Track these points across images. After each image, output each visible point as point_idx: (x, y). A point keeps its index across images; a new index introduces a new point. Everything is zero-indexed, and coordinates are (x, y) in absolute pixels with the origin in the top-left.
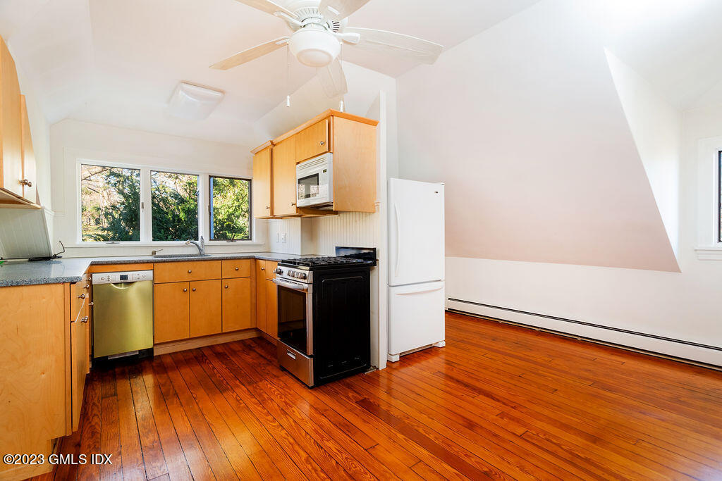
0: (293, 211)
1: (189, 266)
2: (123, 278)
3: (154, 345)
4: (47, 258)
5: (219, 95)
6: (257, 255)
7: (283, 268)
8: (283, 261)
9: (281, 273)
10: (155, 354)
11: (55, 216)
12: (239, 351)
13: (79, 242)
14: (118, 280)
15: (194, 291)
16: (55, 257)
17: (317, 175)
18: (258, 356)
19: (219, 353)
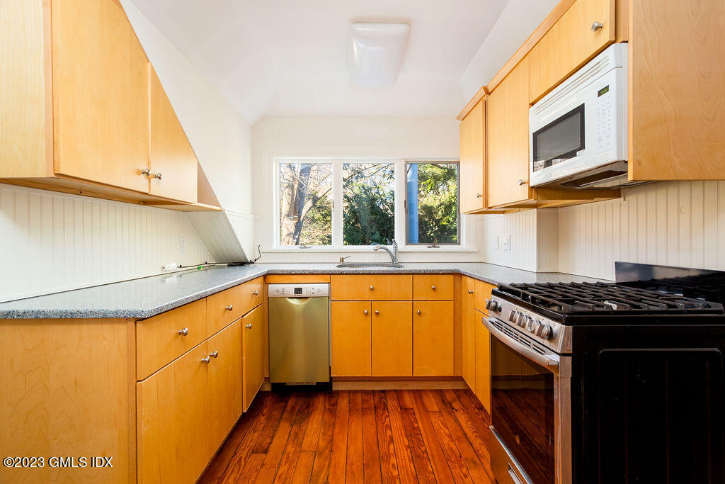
0: (522, 195)
1: (370, 282)
2: (298, 291)
3: (331, 378)
4: (243, 263)
5: (401, 29)
6: (463, 269)
7: (501, 302)
8: (502, 288)
9: (497, 309)
10: (334, 389)
11: (255, 220)
12: (434, 412)
13: (276, 246)
14: (292, 293)
15: (377, 314)
16: (251, 263)
17: (580, 110)
18: (460, 434)
19: (406, 409)
